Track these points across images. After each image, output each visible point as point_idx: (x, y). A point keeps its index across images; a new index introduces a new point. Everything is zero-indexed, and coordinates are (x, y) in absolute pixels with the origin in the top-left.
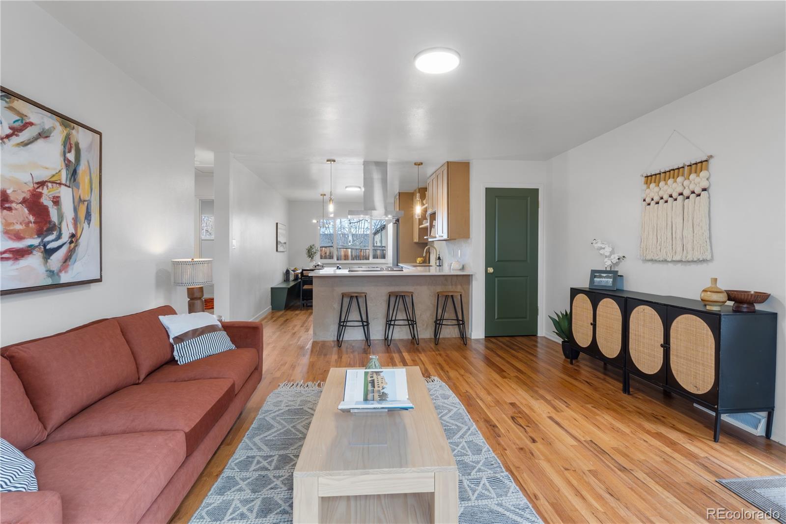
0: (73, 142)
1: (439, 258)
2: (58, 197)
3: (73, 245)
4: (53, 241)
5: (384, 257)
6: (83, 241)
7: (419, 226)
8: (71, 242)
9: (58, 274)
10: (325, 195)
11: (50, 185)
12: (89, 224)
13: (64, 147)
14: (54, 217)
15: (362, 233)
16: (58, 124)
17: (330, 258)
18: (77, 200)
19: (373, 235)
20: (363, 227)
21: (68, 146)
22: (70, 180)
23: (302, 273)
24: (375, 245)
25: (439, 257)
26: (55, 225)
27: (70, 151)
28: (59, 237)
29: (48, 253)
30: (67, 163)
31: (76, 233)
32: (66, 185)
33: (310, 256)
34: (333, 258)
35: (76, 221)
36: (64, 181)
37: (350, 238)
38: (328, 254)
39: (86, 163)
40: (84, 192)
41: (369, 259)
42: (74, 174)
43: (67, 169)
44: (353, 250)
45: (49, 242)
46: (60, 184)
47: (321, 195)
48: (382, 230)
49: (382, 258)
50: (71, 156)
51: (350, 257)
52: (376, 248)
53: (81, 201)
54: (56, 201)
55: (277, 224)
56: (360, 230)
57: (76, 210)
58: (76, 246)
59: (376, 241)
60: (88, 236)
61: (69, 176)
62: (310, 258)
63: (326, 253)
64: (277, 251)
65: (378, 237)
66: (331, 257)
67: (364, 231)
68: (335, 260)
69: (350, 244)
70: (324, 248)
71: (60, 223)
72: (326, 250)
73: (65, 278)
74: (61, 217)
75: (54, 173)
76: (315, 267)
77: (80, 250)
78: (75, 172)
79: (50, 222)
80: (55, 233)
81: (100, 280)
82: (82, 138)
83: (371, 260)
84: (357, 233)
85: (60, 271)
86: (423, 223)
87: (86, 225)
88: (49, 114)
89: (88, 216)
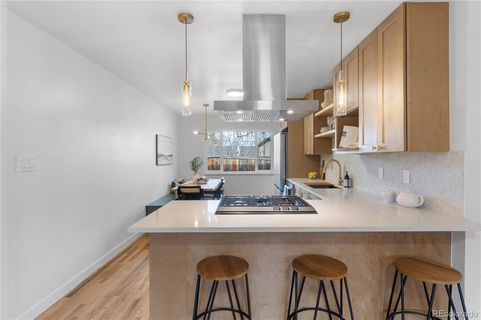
1: (347, 177)
5: (268, 167)
7: (314, 135)
10: (208, 105)
15: (250, 145)
17: (217, 170)
19: (258, 147)
20: (250, 141)
23: (179, 190)
24: (259, 155)
25: (347, 175)
33: (193, 169)
34: (219, 169)
37: (238, 150)
38: (215, 165)
41: (254, 171)
44: (240, 160)
47: (204, 105)
48: (264, 143)
49: (266, 169)
51: (238, 169)
52: (260, 158)
55: (157, 136)
56: (248, 143)
59: (260, 152)
62: (194, 171)
64: (157, 164)
65: (262, 148)
66: (218, 168)
67: (251, 144)
68: (222, 171)
69: (238, 155)
70: (215, 159)
72: (213, 161)
76: (198, 181)
83: (257, 171)
84: (246, 145)
86: (321, 131)
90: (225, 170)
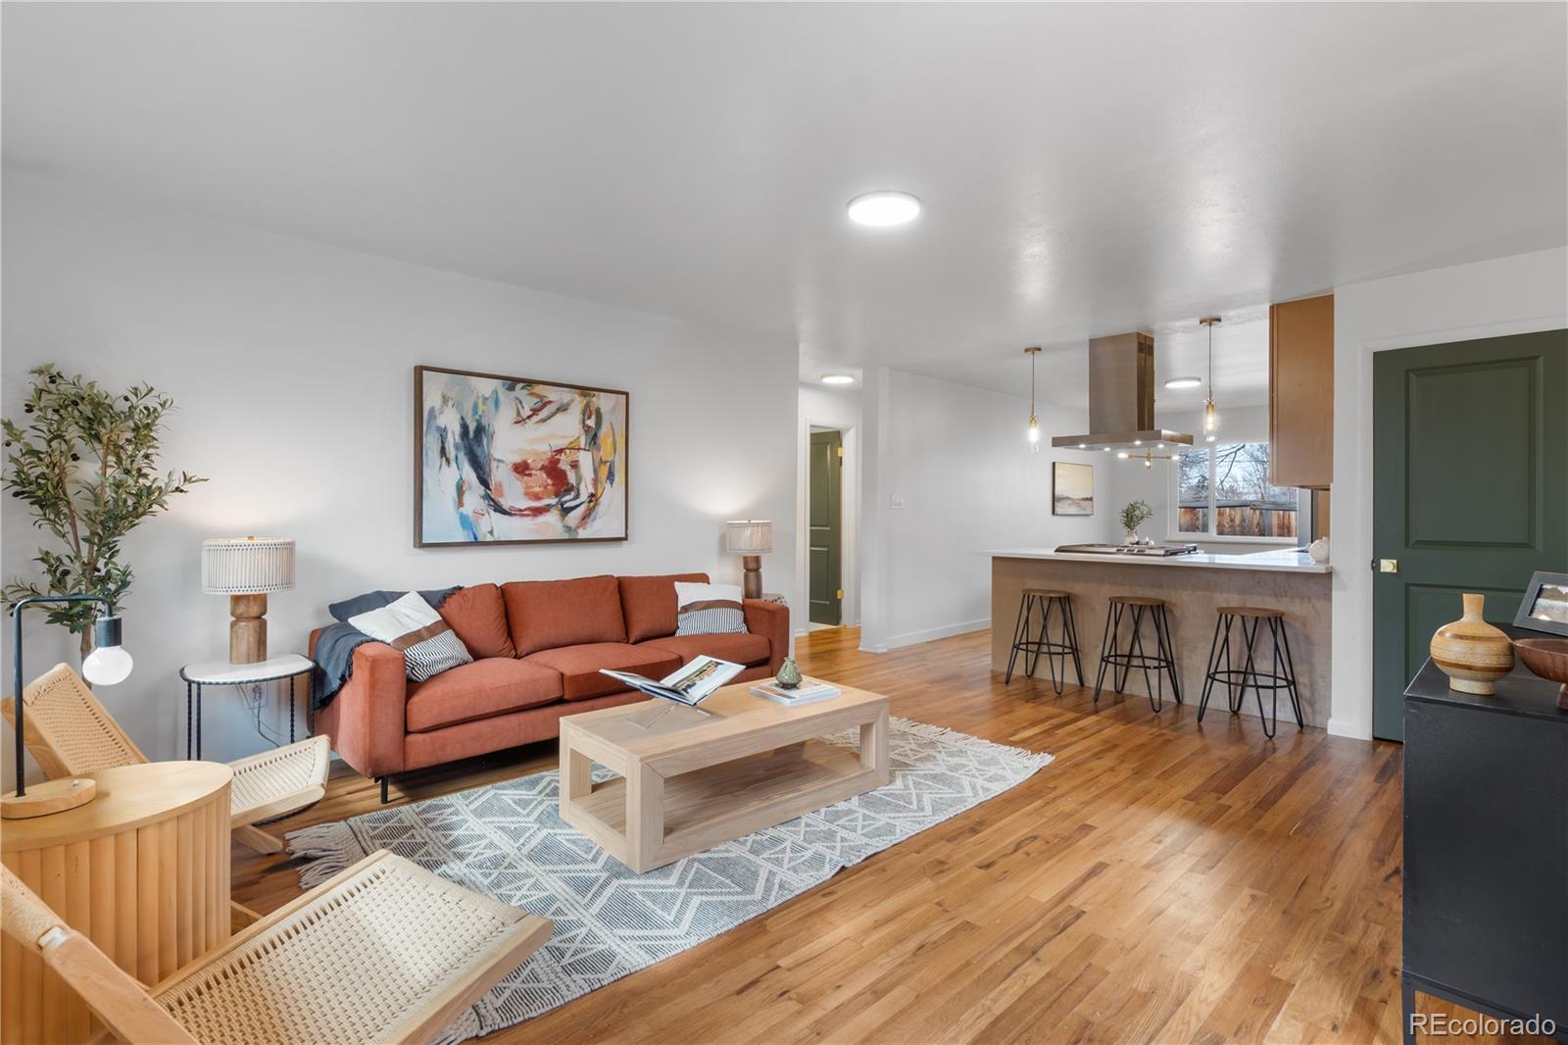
0: (593, 409)
2: (577, 461)
3: (592, 504)
4: (571, 500)
6: (604, 500)
8: (590, 501)
9: (575, 530)
11: (568, 451)
12: (612, 484)
13: (584, 415)
14: (572, 478)
16: (577, 396)
17: (1202, 531)
18: (597, 461)
21: (588, 412)
22: (590, 444)
26: (573, 486)
27: (589, 418)
28: (577, 497)
29: (566, 511)
30: (587, 429)
31: (596, 493)
32: (585, 450)
33: (1127, 525)
34: (1206, 530)
35: (596, 482)
36: (583, 446)
38: (1237, 521)
39: (609, 426)
40: (605, 452)
42: (593, 438)
43: (586, 435)
45: (566, 502)
46: (579, 449)
50: (591, 422)
53: (602, 462)
54: (575, 465)
55: (1054, 464)
57: (595, 471)
58: (594, 506)
60: (611, 496)
61: (589, 441)
62: (1128, 529)
63: (1232, 520)
64: (1053, 513)
68: (1212, 535)
70: (1228, 509)
71: (578, 485)
72: (1233, 512)
73: (582, 534)
74: (579, 479)
75: (572, 440)
77: (601, 509)
78: (595, 436)
79: (568, 484)
80: (573, 493)
81: (626, 539)
82: (604, 402)
85: (578, 527)
87: (608, 485)
88: (568, 389)
89: (611, 476)
90: (1221, 533)
